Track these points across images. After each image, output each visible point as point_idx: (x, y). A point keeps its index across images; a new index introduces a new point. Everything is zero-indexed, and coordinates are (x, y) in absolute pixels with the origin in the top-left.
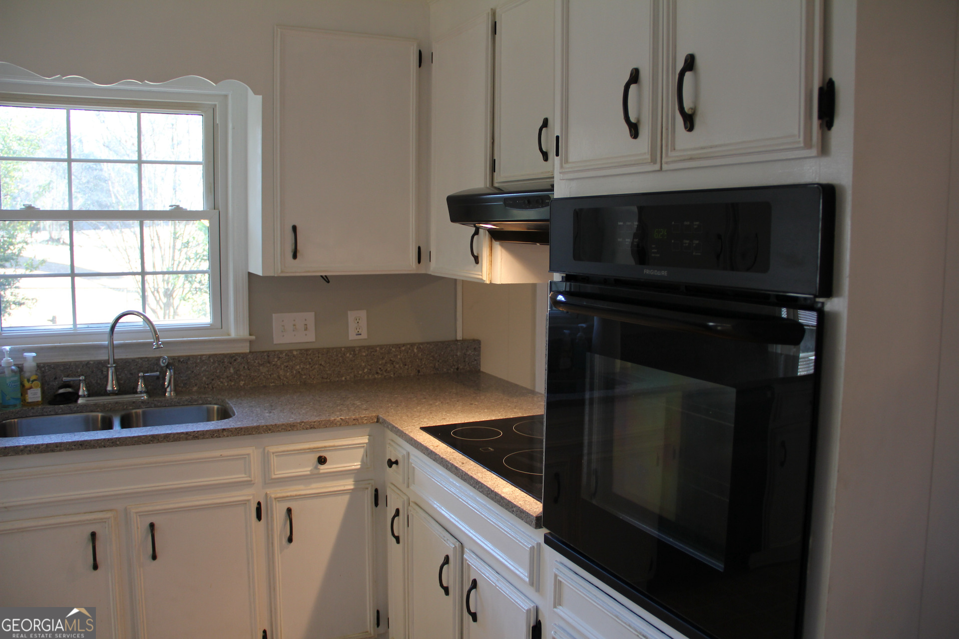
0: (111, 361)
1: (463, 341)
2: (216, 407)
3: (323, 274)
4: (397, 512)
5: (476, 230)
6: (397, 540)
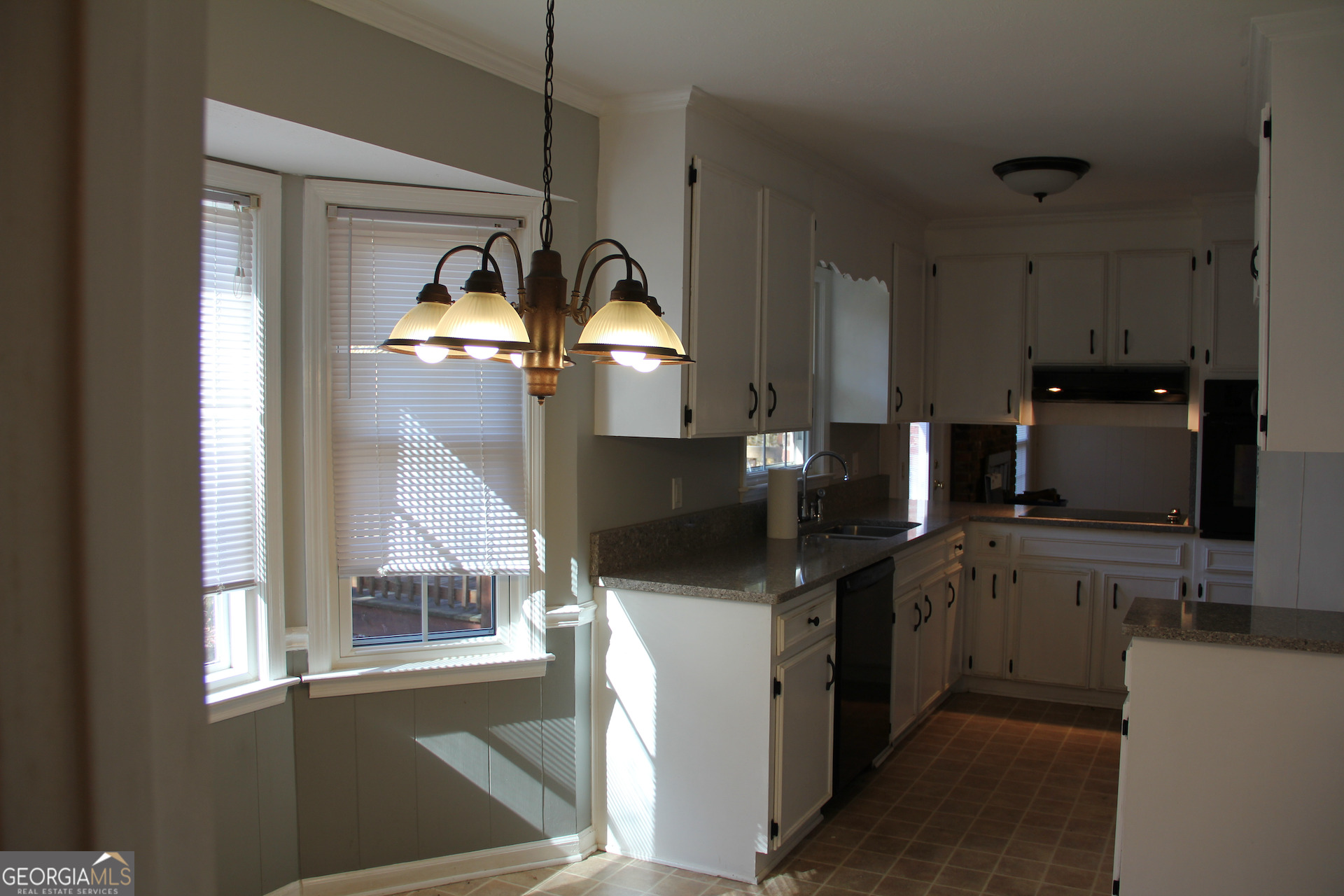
4: (995, 577)
5: (1009, 392)
6: (994, 596)
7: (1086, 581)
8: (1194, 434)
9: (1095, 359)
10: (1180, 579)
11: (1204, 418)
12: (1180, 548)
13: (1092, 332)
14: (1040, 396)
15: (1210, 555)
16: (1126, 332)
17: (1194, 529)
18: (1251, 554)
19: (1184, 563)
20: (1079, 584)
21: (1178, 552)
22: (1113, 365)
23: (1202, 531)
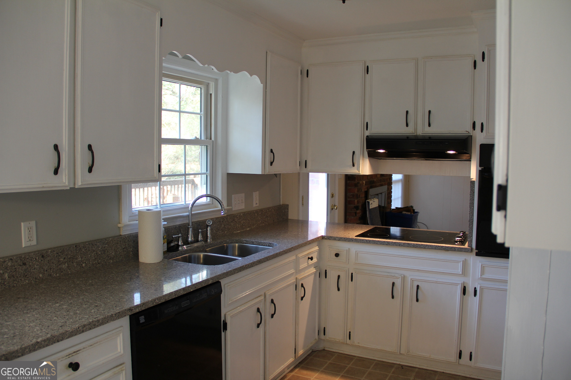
0: (191, 224)
1: (282, 205)
2: (237, 245)
3: (275, 173)
4: (339, 277)
5: (354, 153)
6: (339, 290)
7: (398, 283)
8: (473, 183)
9: (409, 131)
10: (462, 284)
11: (480, 171)
12: (462, 262)
13: (407, 112)
14: (372, 155)
15: (483, 268)
16: (430, 112)
17: (472, 249)
18: (507, 268)
19: (464, 273)
20: (393, 284)
21: (460, 265)
22: (421, 134)
23: (477, 251)
